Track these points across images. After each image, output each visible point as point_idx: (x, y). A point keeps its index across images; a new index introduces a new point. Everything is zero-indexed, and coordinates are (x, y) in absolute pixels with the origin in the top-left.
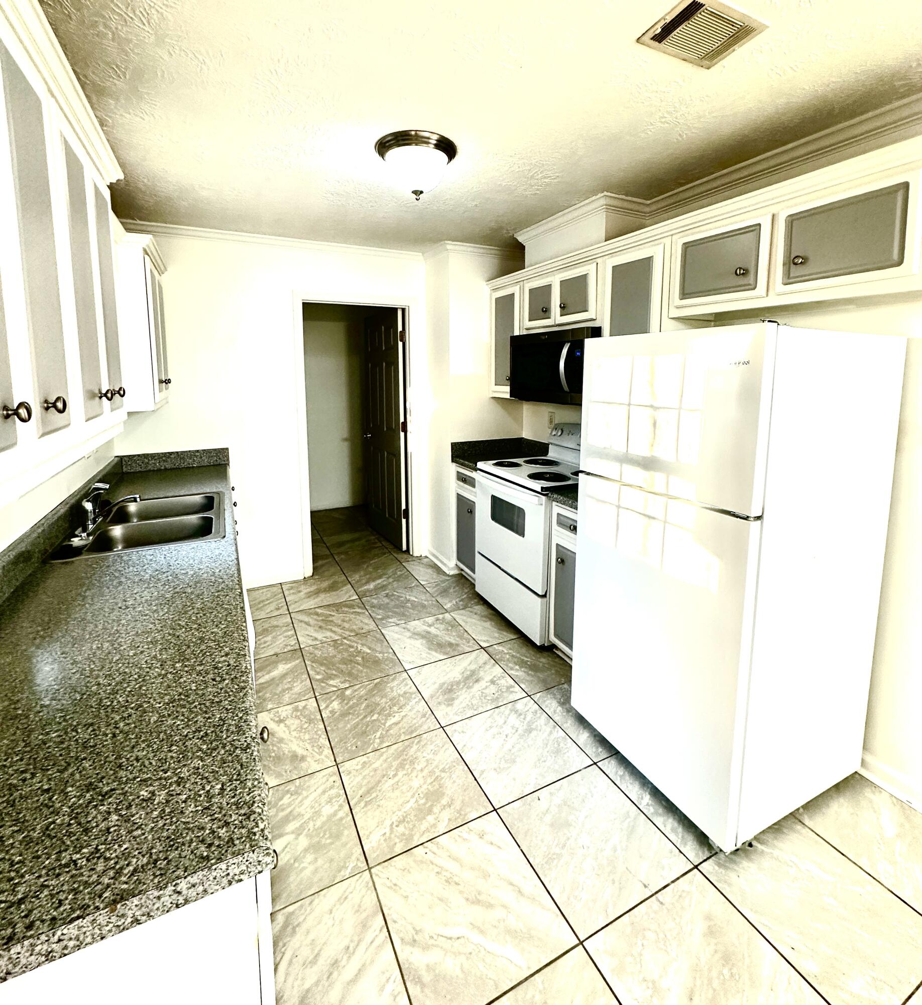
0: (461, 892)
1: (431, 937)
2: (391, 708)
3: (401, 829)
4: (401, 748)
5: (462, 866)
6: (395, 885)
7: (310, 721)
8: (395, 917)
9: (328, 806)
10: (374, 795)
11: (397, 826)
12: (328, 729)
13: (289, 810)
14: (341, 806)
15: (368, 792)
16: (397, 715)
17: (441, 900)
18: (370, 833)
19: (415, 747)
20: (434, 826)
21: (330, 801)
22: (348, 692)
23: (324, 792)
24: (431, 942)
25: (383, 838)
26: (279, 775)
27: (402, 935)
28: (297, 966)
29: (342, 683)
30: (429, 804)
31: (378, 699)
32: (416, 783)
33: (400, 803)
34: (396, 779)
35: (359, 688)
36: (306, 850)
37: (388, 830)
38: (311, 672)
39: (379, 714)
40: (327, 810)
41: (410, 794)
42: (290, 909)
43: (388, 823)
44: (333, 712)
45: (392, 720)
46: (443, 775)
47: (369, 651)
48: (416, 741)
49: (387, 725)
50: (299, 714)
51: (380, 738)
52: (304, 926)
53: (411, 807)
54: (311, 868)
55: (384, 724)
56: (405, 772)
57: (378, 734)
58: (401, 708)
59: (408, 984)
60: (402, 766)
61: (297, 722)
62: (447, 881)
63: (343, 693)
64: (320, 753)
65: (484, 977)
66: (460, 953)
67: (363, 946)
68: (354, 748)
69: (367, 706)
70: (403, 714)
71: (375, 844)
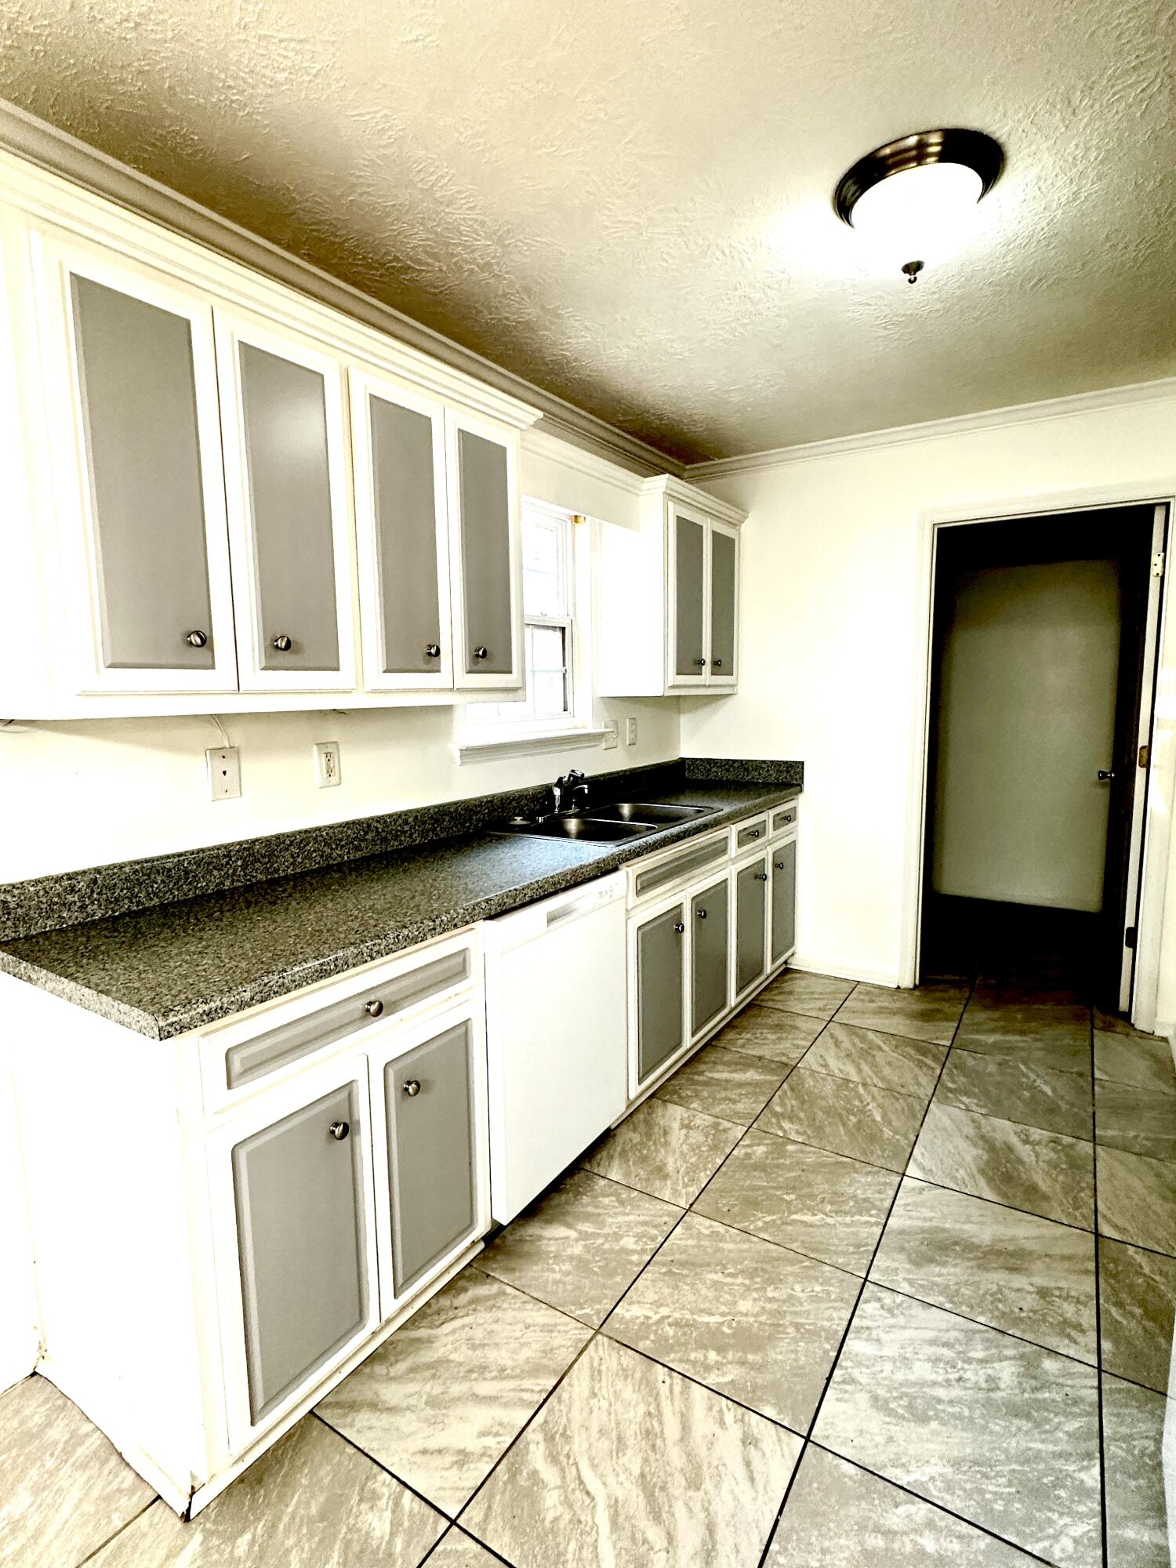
0: (646, 1460)
1: (568, 1456)
2: (822, 1202)
3: (670, 1331)
4: (774, 1255)
5: (682, 1439)
6: (600, 1372)
7: (714, 1148)
8: (565, 1396)
9: (632, 1240)
10: (685, 1272)
11: (670, 1325)
12: (723, 1169)
13: (600, 1211)
14: (644, 1251)
15: (683, 1264)
16: (821, 1216)
17: (620, 1439)
18: (639, 1302)
19: (796, 1268)
20: (708, 1368)
21: (639, 1237)
22: (790, 1148)
23: (645, 1224)
24: (563, 1459)
25: (642, 1319)
26: (627, 1174)
27: (550, 1419)
28: (464, 1334)
29: (798, 1132)
30: (732, 1341)
31: (819, 1179)
32: (744, 1306)
33: (702, 1306)
34: (729, 1280)
35: (810, 1152)
36: (571, 1258)
37: (656, 1317)
38: (776, 1098)
39: (799, 1197)
40: (629, 1242)
41: (723, 1309)
42: (509, 1290)
43: (664, 1311)
44: (748, 1156)
45: (808, 1218)
46: (791, 1330)
47: (878, 1118)
48: (806, 1264)
49: (794, 1217)
50: (713, 1132)
51: (765, 1222)
52: (500, 1314)
53: (708, 1323)
54: (558, 1276)
55: (791, 1213)
56: (747, 1282)
57: (768, 1219)
58: (837, 1212)
59: (504, 1461)
60: (752, 1274)
61: (702, 1139)
62: (648, 1432)
63: (784, 1144)
64: (685, 1185)
65: (562, 1558)
66: (571, 1506)
67: (513, 1384)
68: (726, 1209)
69: (796, 1179)
70: (830, 1220)
71: (628, 1315)
